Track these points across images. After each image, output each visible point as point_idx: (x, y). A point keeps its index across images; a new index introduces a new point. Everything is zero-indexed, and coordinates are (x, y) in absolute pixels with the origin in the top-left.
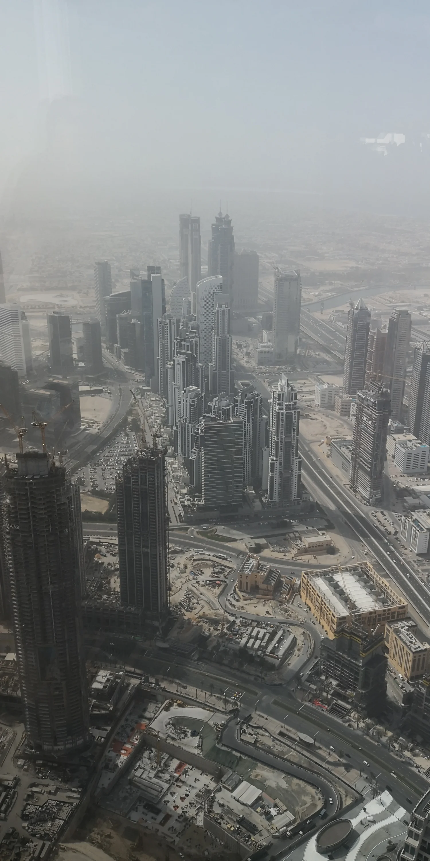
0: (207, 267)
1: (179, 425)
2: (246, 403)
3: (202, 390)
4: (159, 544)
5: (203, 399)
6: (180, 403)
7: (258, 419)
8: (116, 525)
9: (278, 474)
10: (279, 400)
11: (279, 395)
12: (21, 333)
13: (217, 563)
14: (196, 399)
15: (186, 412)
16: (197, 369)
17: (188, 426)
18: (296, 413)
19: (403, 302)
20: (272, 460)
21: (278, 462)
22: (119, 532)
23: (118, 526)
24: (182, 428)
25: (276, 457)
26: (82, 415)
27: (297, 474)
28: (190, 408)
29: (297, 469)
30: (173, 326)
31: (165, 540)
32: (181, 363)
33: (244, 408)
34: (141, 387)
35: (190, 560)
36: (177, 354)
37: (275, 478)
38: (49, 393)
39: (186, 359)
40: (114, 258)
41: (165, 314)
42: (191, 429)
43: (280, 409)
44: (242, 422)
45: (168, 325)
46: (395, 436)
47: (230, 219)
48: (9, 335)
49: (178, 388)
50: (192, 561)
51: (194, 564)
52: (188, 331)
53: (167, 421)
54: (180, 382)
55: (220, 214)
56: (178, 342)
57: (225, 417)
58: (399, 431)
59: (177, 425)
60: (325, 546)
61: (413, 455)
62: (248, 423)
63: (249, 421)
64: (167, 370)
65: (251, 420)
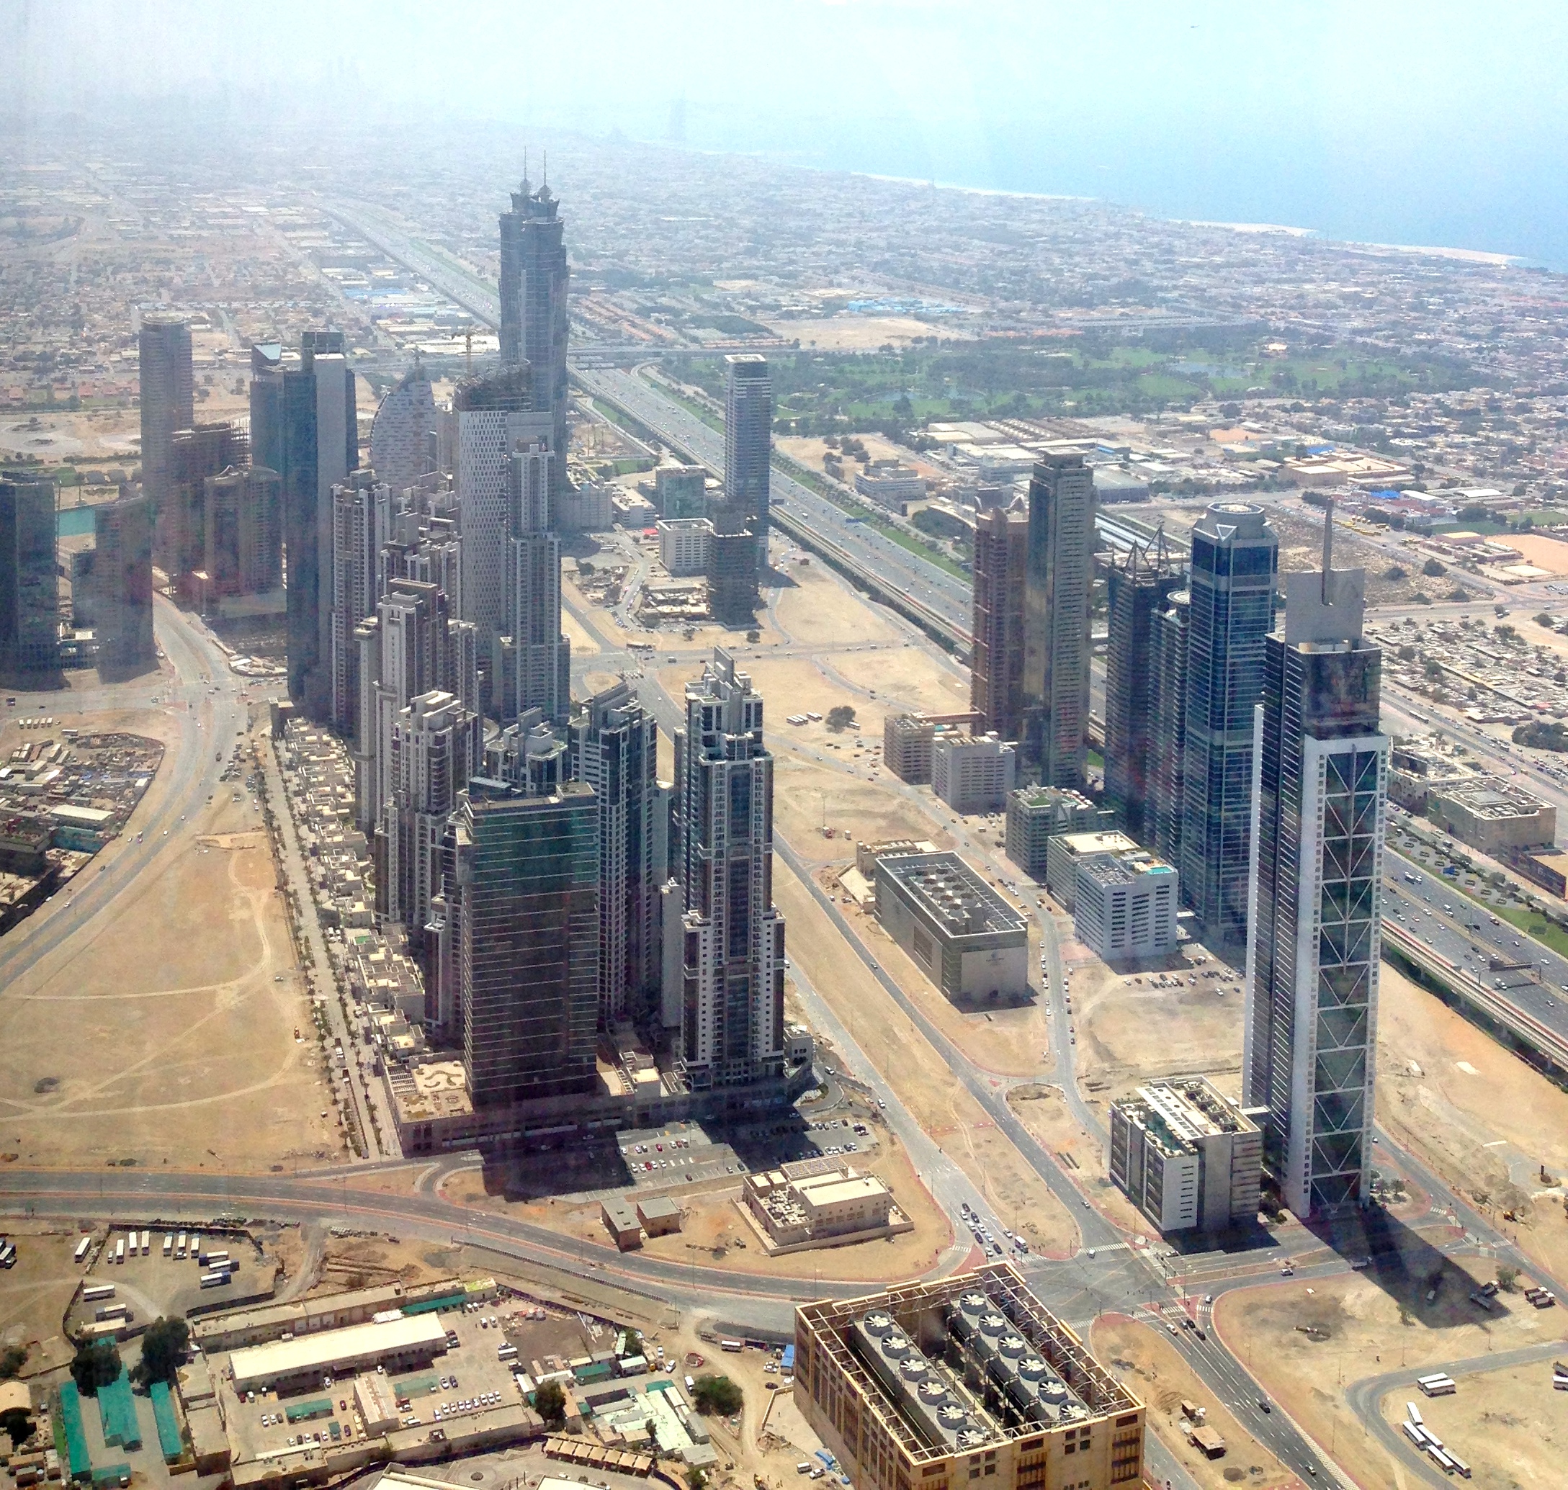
1: (392, 817)
2: (608, 740)
3: (468, 703)
6: (396, 745)
7: (645, 791)
9: (709, 969)
10: (709, 729)
11: (708, 710)
14: (448, 734)
15: (416, 776)
16: (450, 638)
17: (422, 820)
18: (763, 769)
20: (692, 922)
21: (711, 930)
24: (401, 828)
25: (705, 914)
28: (429, 761)
30: (378, 509)
32: (403, 618)
33: (599, 757)
34: (274, 700)
36: (390, 593)
37: (701, 985)
39: (418, 607)
41: (353, 473)
42: (432, 830)
43: (713, 760)
44: (592, 801)
45: (365, 507)
47: (553, 198)
49: (393, 700)
52: (423, 523)
54: (397, 679)
55: (525, 185)
57: (540, 786)
59: (387, 821)
62: (613, 803)
63: (615, 800)
64: (358, 645)
65: (623, 796)
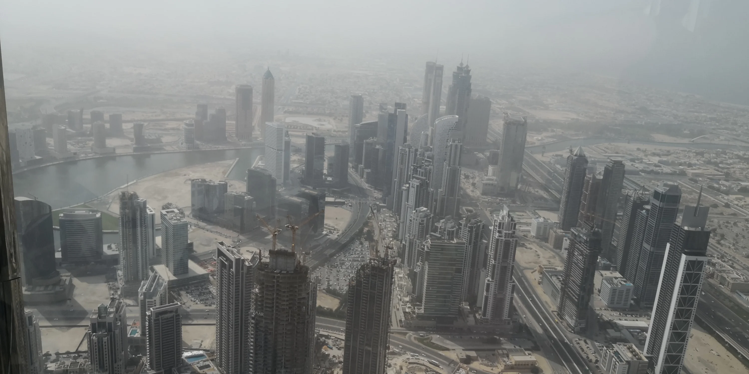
0: (445, 107)
1: (408, 240)
2: (469, 227)
3: (431, 212)
4: (381, 345)
5: (431, 220)
6: (411, 220)
7: (479, 243)
8: (345, 322)
9: (492, 293)
10: (499, 228)
11: (500, 223)
12: (283, 148)
13: (430, 368)
14: (425, 219)
15: (415, 229)
16: (428, 193)
17: (416, 241)
18: (514, 242)
19: (617, 153)
20: (488, 281)
21: (493, 283)
22: (346, 329)
23: (347, 324)
24: (410, 243)
25: (492, 278)
26: (326, 222)
27: (510, 296)
28: (419, 226)
29: (510, 292)
30: (411, 154)
31: (386, 341)
32: (415, 186)
33: (467, 232)
34: (378, 203)
35: (406, 362)
36: (413, 178)
37: (489, 298)
38: (300, 201)
39: (420, 183)
40: (367, 93)
41: (405, 144)
42: (418, 245)
43: (500, 236)
44: (464, 244)
45: (408, 153)
46: (603, 272)
47: (469, 69)
48: (273, 148)
49: (411, 208)
50: (407, 364)
51: (409, 367)
52: (423, 160)
53: (398, 235)
54: (412, 202)
55: (462, 64)
56: (414, 168)
57: (449, 237)
58: (606, 268)
59: (406, 240)
60: (530, 365)
61: (617, 293)
62: (469, 245)
63: (470, 244)
64: (402, 191)
65: (472, 243)
